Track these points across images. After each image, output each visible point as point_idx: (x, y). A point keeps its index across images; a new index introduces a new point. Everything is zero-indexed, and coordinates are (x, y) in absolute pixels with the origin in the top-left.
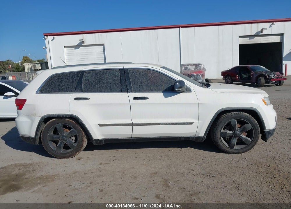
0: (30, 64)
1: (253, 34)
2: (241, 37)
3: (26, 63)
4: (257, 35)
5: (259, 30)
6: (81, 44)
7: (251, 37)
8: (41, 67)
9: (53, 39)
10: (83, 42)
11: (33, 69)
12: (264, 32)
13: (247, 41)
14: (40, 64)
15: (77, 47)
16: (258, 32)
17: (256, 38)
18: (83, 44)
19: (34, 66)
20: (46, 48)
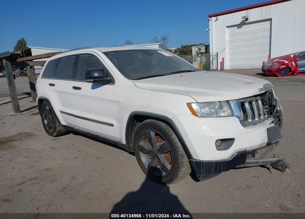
0: (197, 47)
3: (193, 47)
6: (245, 22)
8: (205, 50)
9: (216, 20)
10: (247, 19)
11: (198, 52)
14: (204, 47)
15: (240, 26)
18: (247, 22)
19: (200, 49)
20: (209, 30)
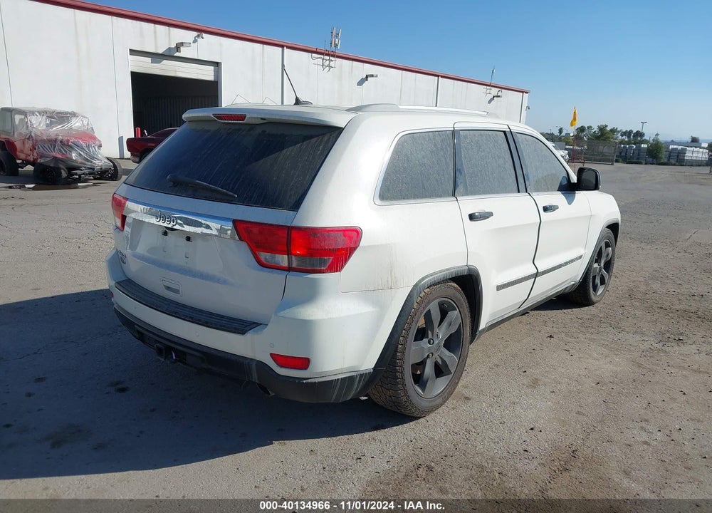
1: (160, 51)
2: (133, 52)
4: (169, 55)
5: (173, 46)
7: (156, 57)
12: (184, 52)
13: (146, 66)
16: (170, 49)
17: (165, 62)
